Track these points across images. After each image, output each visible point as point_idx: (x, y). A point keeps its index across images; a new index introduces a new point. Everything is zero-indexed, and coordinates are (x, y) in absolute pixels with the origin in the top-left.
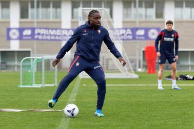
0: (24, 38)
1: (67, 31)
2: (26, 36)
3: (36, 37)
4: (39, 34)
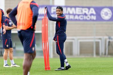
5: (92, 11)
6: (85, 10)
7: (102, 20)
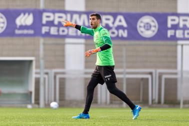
0: (17, 32)
1: (111, 18)
2: (22, 27)
3: (45, 30)
4: (51, 24)
5: (120, 21)
6: (107, 19)
7: (139, 37)
